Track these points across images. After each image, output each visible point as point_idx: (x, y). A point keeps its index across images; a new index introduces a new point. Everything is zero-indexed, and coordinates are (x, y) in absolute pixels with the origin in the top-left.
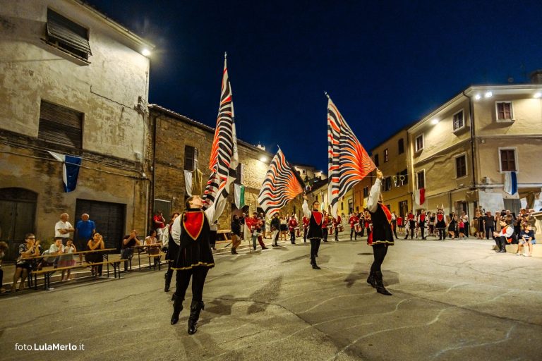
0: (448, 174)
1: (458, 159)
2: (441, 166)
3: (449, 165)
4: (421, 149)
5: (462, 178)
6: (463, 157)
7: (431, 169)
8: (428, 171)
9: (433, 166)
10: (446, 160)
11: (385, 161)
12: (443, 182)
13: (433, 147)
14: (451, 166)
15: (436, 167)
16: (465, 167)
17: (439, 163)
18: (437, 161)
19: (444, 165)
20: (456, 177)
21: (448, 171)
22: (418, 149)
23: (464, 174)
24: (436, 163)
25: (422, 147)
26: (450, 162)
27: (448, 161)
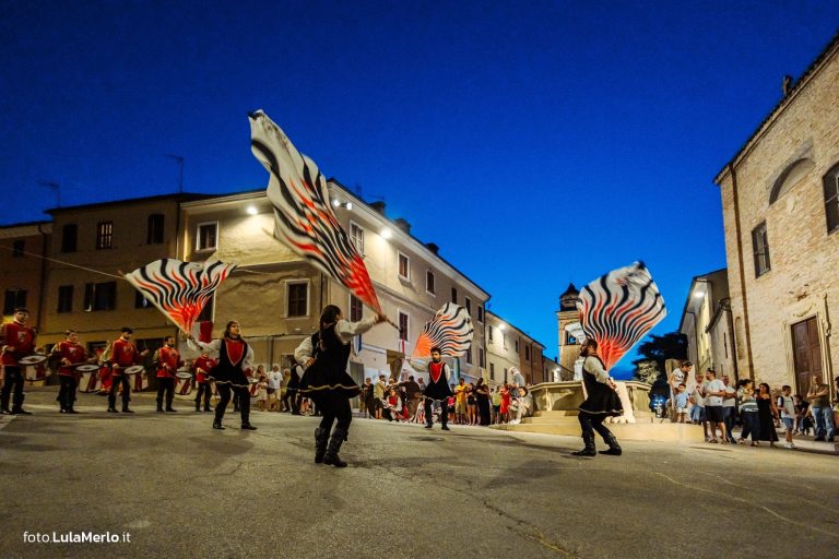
0: (270, 306)
1: (292, 287)
2: (255, 290)
3: (272, 291)
4: (209, 249)
5: (298, 319)
6: (304, 286)
7: (231, 290)
8: (224, 293)
9: (239, 285)
10: (268, 282)
11: (98, 248)
12: (258, 318)
13: (239, 253)
14: (278, 294)
15: (243, 288)
16: (305, 302)
17: (251, 283)
18: (247, 279)
19: (262, 289)
20: (285, 315)
21: (269, 301)
22: (203, 245)
23: (302, 312)
24: (243, 283)
25: (213, 244)
26: (275, 287)
27: (272, 285)
